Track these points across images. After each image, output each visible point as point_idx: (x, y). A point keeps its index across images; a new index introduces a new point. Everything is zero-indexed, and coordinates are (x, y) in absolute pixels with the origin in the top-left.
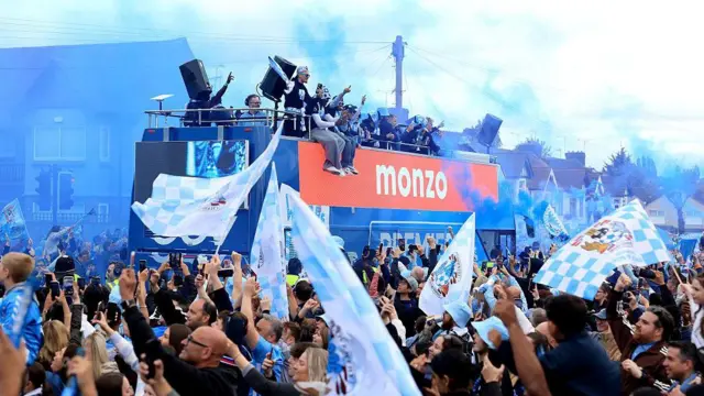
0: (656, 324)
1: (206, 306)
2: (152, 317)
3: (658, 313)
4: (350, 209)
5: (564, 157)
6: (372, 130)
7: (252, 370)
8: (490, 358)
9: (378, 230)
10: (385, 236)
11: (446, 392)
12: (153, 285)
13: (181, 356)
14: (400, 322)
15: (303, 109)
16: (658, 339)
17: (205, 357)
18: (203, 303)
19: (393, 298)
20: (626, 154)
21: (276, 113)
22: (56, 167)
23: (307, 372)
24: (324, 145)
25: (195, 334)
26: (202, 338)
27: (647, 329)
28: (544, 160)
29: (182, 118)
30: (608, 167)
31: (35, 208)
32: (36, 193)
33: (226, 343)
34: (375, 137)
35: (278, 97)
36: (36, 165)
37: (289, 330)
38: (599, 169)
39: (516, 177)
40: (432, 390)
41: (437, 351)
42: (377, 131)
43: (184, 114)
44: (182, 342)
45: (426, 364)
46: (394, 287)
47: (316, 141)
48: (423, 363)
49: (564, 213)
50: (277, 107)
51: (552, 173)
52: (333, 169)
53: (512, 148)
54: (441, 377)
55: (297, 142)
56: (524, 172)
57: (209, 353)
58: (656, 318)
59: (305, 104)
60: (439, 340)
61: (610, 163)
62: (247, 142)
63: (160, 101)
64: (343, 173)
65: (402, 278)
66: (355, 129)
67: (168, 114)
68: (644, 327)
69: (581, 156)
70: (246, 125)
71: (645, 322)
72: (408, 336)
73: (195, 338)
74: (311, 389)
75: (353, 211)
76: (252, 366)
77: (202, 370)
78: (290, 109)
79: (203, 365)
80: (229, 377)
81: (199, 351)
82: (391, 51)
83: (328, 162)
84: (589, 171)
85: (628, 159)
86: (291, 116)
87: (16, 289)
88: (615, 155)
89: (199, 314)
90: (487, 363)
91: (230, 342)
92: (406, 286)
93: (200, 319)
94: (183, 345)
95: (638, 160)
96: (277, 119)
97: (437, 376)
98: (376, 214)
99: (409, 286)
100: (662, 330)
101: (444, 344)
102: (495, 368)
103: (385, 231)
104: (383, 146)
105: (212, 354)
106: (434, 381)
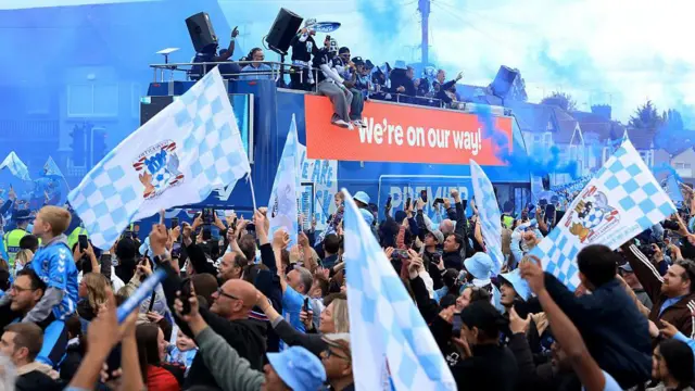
0: (683, 276)
1: (238, 258)
2: (183, 269)
3: (685, 266)
4: (359, 162)
5: (590, 111)
6: (382, 82)
7: (283, 321)
8: (516, 310)
9: (387, 183)
10: (394, 190)
11: (475, 343)
12: (185, 238)
13: (212, 309)
14: (427, 274)
15: (311, 63)
16: (686, 292)
17: (237, 309)
18: (234, 255)
19: (422, 252)
20: (653, 107)
21: (282, 66)
22: (88, 124)
23: (332, 322)
24: (332, 98)
25: (225, 287)
26: (233, 291)
27: (674, 281)
28: (569, 113)
29: (188, 72)
30: (635, 120)
31: (69, 163)
32: (71, 149)
33: (256, 294)
34: (386, 90)
35: (285, 50)
36: (70, 121)
37: (317, 282)
38: (625, 123)
39: (543, 131)
40: (461, 340)
41: (465, 303)
42: (388, 84)
43: (190, 68)
44: (213, 295)
45: (455, 314)
46: (422, 239)
47: (323, 94)
48: (451, 314)
49: (591, 166)
50: (283, 60)
51: (578, 127)
52: (341, 122)
53: (538, 102)
54: (470, 328)
55: (303, 95)
56: (550, 127)
57: (241, 306)
58: (682, 270)
59: (312, 57)
60: (467, 292)
61: (636, 116)
62: (252, 96)
63: (166, 55)
64: (351, 127)
65: (427, 231)
66: (364, 82)
67: (174, 68)
68: (671, 279)
69: (607, 110)
70: (252, 78)
71: (672, 275)
72: (435, 288)
73: (226, 291)
74: (342, 340)
75: (362, 165)
76: (282, 318)
77: (233, 321)
78: (297, 62)
79: (234, 317)
80: (260, 328)
81: (229, 303)
82: (417, 6)
83: (336, 116)
84: (615, 124)
85: (654, 113)
86: (297, 69)
87: (57, 241)
88: (642, 108)
89: (231, 266)
90: (514, 315)
91: (259, 294)
92: (432, 239)
93: (231, 271)
94: (214, 298)
95: (665, 113)
96: (283, 72)
97: (466, 327)
98: (386, 167)
99: (435, 239)
100: (689, 282)
101: (471, 295)
102: (522, 320)
103: (396, 185)
104: (394, 99)
105: (244, 306)
106: (463, 332)
